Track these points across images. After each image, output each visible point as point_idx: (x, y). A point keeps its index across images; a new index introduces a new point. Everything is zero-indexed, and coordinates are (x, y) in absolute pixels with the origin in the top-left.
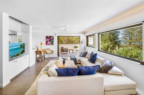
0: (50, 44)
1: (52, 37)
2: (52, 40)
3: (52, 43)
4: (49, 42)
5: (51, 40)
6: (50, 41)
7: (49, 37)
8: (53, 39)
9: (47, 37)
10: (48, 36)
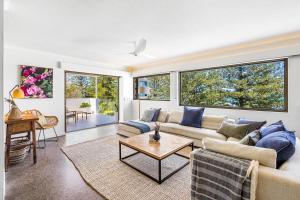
0: (38, 94)
1: (46, 72)
2: (46, 82)
3: (47, 92)
4: (35, 88)
5: (42, 81)
6: (38, 83)
7: (34, 70)
8: (51, 77)
9: (26, 71)
10: (28, 68)
